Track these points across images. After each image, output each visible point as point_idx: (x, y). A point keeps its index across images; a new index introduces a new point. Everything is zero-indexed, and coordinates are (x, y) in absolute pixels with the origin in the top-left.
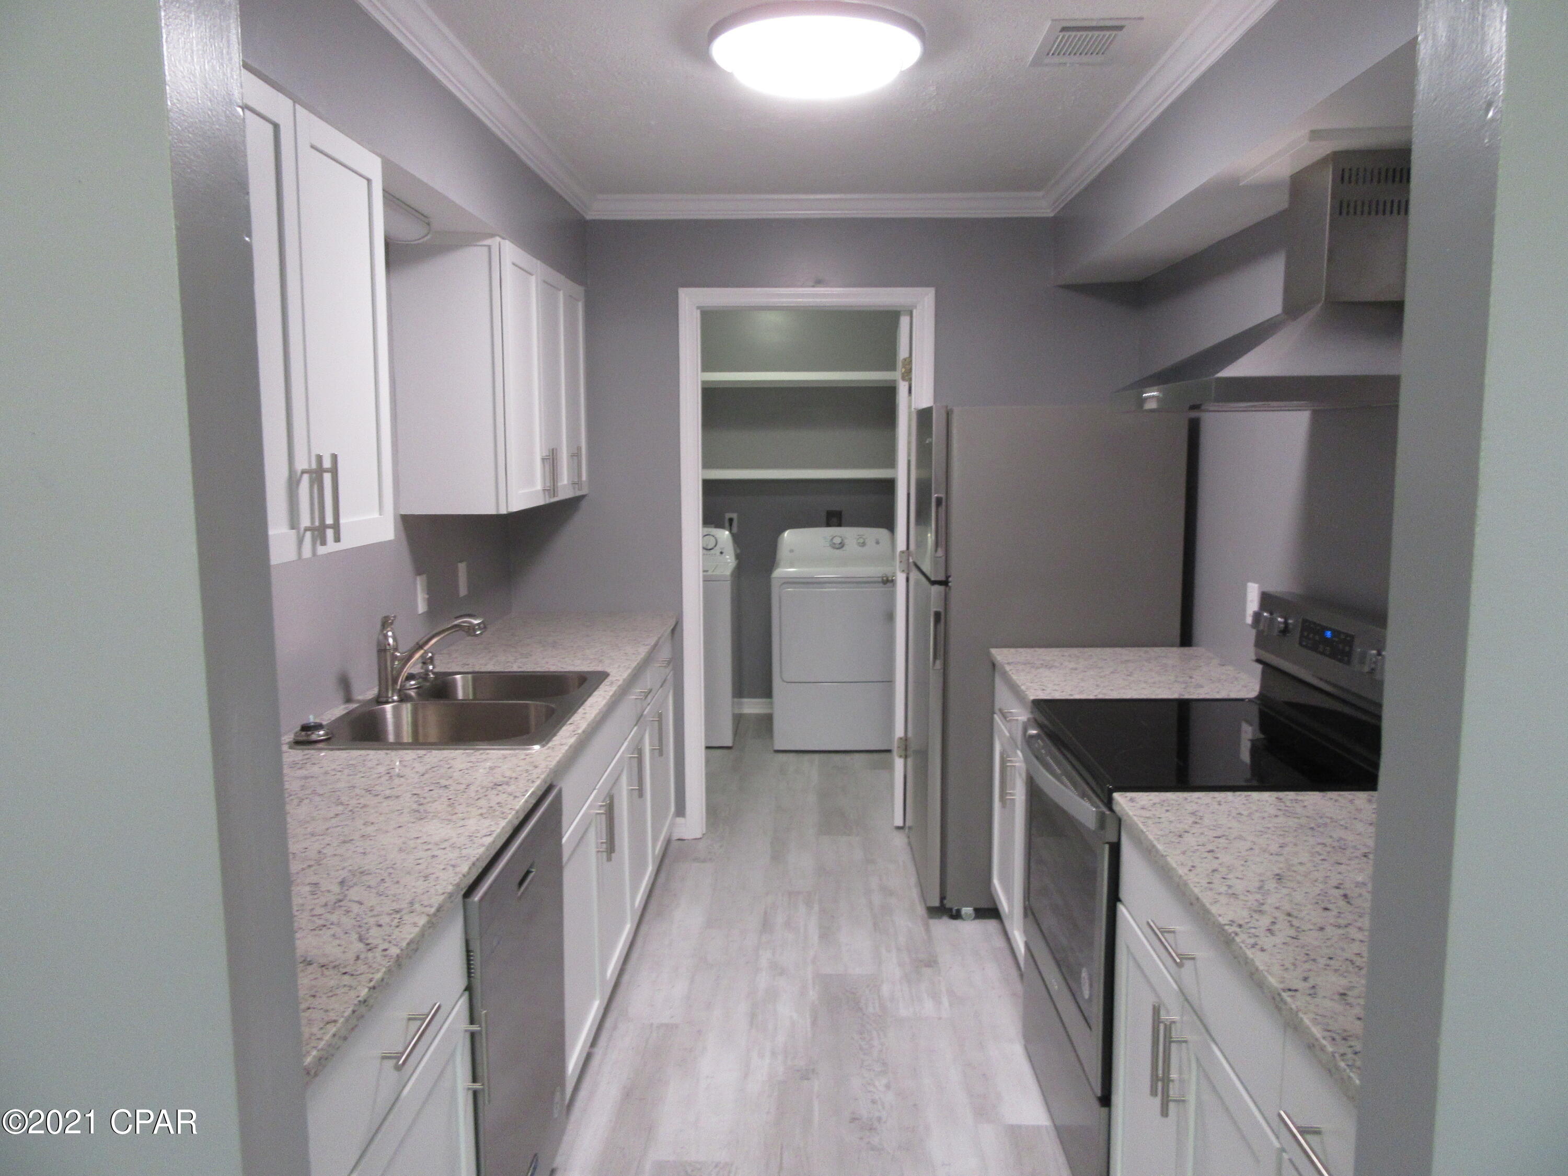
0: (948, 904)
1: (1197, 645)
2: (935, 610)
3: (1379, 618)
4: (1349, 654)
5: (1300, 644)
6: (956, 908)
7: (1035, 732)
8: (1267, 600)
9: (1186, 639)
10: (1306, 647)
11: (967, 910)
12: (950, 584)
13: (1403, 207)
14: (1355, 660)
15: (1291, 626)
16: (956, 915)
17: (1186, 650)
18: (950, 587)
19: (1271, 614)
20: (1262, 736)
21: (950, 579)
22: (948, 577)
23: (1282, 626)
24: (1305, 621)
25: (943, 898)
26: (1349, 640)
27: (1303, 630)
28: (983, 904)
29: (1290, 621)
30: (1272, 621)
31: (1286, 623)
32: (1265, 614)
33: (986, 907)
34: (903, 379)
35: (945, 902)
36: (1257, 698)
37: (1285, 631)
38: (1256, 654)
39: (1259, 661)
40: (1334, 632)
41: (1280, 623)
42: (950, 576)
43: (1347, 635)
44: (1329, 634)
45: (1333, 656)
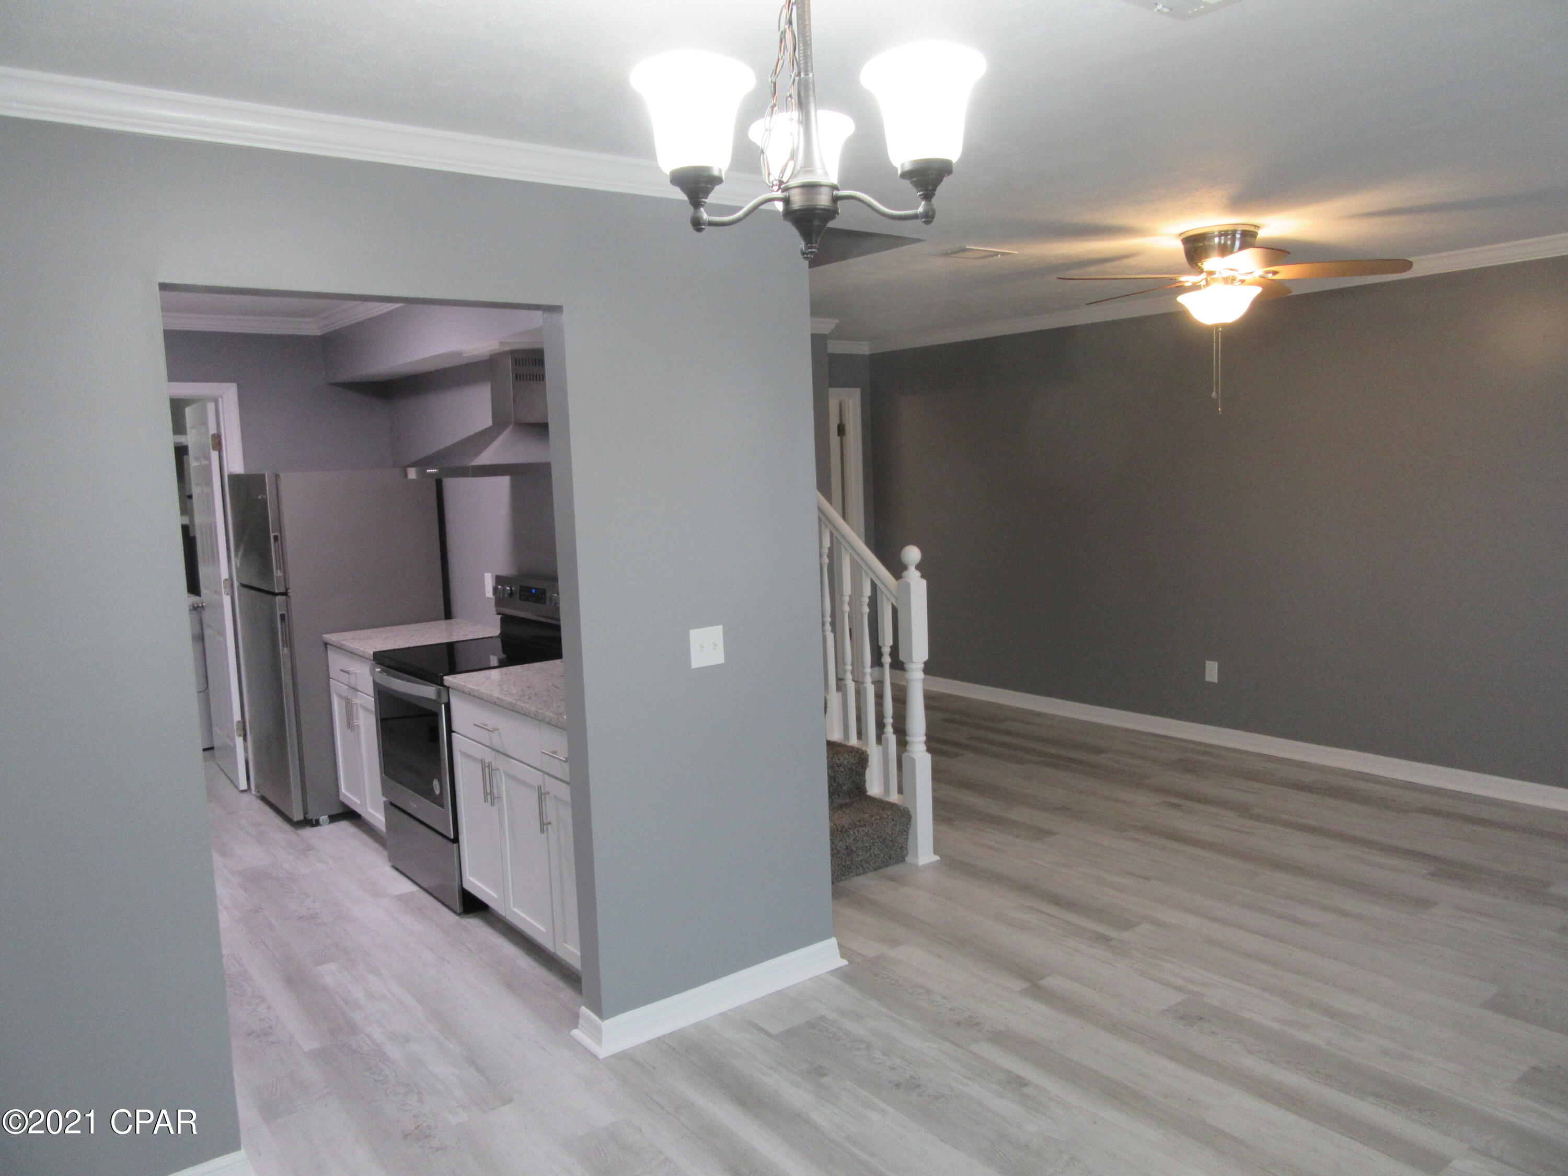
0: (309, 817)
1: (454, 618)
2: (280, 613)
3: (554, 579)
4: (545, 599)
5: (520, 599)
6: (316, 818)
7: (379, 670)
8: (499, 580)
9: (448, 615)
10: (523, 600)
11: (324, 818)
12: (289, 594)
13: (542, 377)
14: (548, 602)
15: (514, 592)
16: (317, 823)
17: (449, 621)
18: (290, 597)
19: (502, 586)
20: (505, 656)
21: (289, 591)
22: (287, 590)
23: (509, 592)
24: (520, 587)
25: (305, 813)
26: (543, 592)
27: (520, 591)
28: (336, 811)
29: (513, 589)
30: (504, 589)
31: (511, 589)
32: (499, 587)
33: (337, 813)
34: (214, 449)
35: (307, 816)
36: (500, 634)
37: (511, 594)
38: (497, 610)
39: (498, 614)
40: (536, 589)
41: (508, 590)
42: (288, 589)
43: (542, 589)
44: (534, 591)
45: (536, 602)
